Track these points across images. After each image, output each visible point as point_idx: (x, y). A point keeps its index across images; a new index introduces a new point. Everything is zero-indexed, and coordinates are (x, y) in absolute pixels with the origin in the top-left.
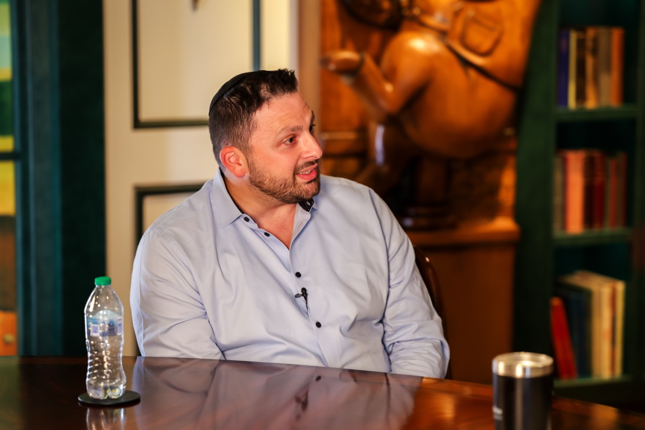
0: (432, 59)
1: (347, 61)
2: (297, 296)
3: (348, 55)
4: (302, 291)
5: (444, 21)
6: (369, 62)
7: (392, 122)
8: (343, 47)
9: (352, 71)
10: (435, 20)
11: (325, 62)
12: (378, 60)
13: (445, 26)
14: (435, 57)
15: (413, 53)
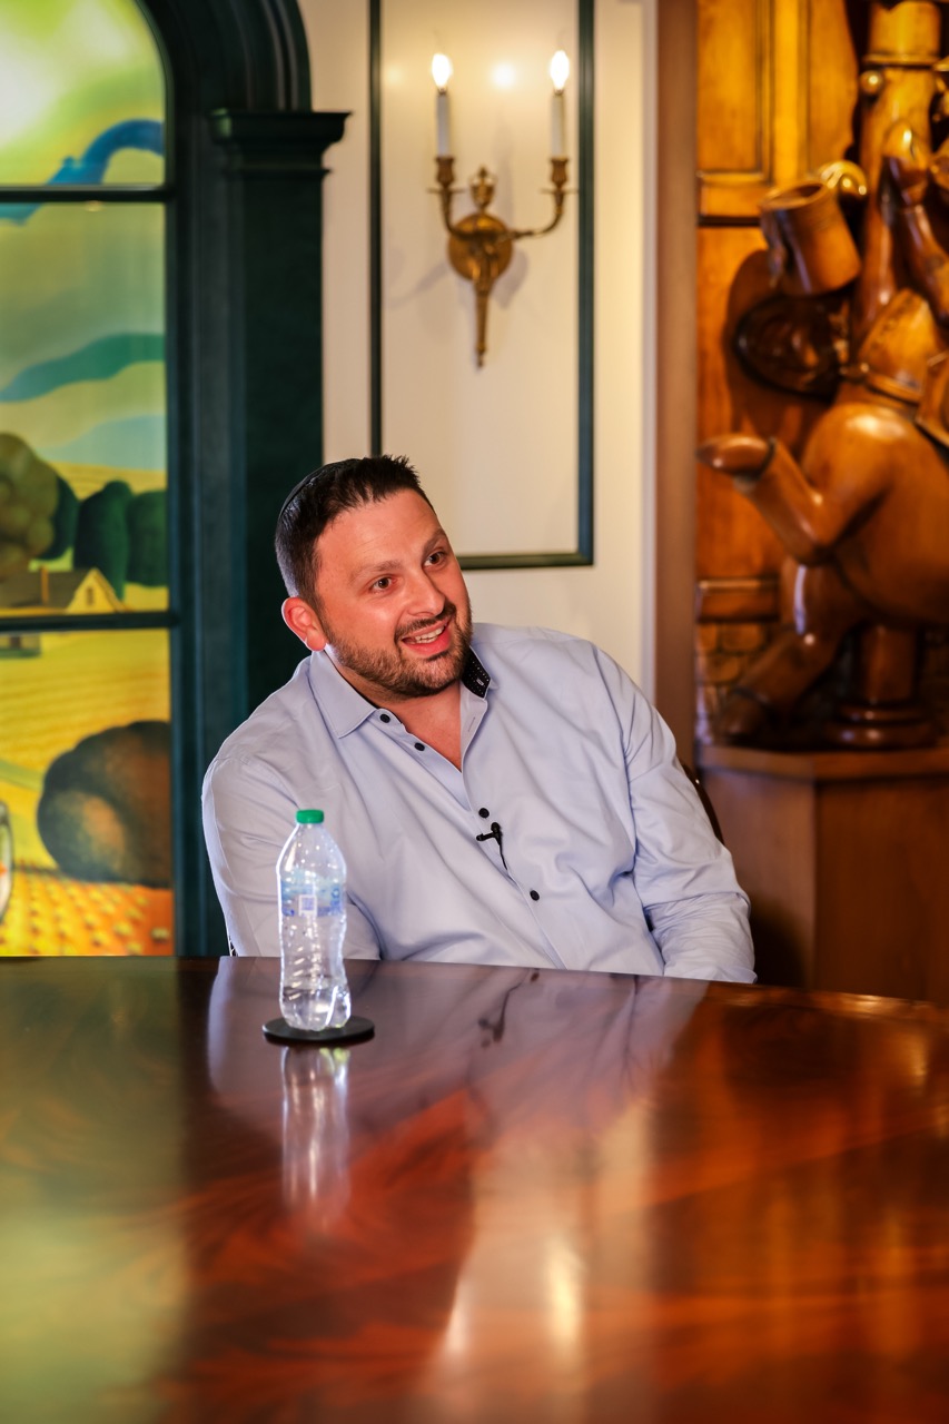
0: (892, 448)
1: (744, 452)
2: (482, 838)
3: (746, 441)
4: (492, 829)
5: (912, 384)
6: (783, 453)
7: (821, 557)
8: (736, 428)
9: (752, 470)
10: (896, 384)
11: (705, 454)
12: (797, 452)
13: (915, 394)
14: (898, 445)
15: (859, 439)
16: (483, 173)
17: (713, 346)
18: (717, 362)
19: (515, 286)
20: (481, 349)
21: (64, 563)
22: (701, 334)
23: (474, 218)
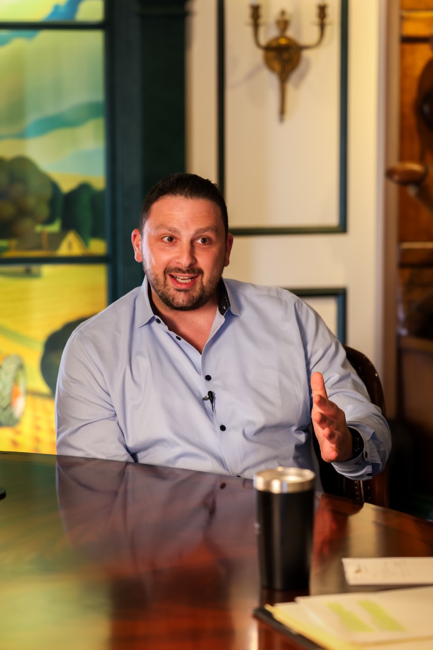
16: (283, 13)
17: (409, 111)
18: (412, 120)
19: (302, 76)
20: (282, 111)
21: (55, 227)
22: (402, 104)
23: (277, 39)
